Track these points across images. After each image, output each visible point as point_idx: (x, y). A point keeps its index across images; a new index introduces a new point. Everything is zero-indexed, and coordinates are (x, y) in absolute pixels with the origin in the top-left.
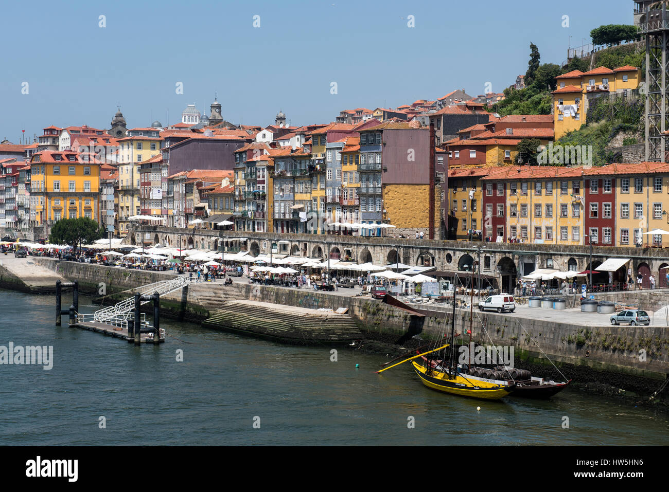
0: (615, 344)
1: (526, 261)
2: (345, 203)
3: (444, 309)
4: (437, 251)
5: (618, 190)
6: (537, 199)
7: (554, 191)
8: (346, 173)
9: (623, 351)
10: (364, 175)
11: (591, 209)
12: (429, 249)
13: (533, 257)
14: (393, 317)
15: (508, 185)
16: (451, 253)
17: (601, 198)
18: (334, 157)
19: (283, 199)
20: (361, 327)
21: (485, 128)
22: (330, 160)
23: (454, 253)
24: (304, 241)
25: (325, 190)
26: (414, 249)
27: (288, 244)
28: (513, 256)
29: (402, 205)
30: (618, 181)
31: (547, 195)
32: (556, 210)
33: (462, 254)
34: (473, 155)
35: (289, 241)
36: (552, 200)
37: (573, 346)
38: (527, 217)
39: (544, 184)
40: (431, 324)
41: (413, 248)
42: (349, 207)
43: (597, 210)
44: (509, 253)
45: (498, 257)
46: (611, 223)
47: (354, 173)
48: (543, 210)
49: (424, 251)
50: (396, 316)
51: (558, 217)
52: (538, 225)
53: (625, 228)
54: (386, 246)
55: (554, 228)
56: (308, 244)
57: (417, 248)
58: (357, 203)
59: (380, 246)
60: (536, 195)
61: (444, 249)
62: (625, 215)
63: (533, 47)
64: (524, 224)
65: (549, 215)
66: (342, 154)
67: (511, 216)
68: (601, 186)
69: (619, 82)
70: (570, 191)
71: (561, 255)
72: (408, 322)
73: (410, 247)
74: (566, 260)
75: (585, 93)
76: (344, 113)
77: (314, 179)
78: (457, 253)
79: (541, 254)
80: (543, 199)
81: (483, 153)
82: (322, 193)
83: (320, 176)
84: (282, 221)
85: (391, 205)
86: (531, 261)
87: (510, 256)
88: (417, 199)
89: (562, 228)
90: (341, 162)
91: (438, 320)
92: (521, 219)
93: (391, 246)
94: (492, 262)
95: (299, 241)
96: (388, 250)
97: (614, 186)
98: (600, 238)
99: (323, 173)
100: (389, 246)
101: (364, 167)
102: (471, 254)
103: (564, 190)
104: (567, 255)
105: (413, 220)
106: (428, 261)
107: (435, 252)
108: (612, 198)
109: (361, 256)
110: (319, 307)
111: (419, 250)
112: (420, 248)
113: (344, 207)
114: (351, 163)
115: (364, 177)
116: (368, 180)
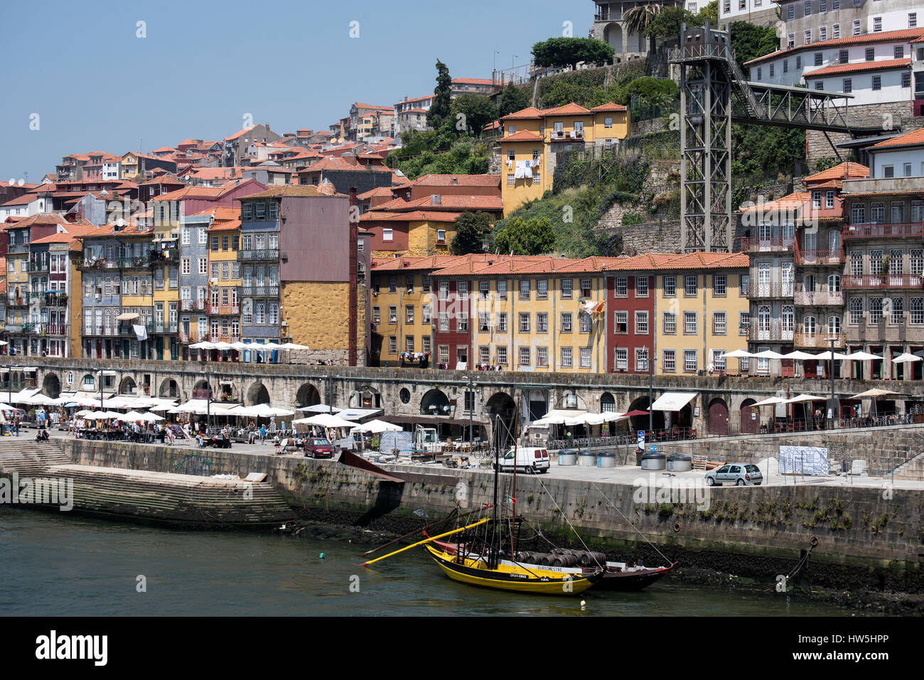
0: (720, 512)
1: (534, 398)
2: (214, 311)
3: (434, 470)
4: (384, 385)
5: (659, 292)
6: (522, 306)
7: (550, 293)
8: (215, 264)
9: (732, 522)
10: (247, 268)
11: (617, 320)
12: (370, 381)
13: (545, 392)
14: (348, 484)
15: (476, 284)
16: (409, 387)
17: (631, 305)
18: (194, 238)
19: (100, 304)
20: (291, 501)
21: (392, 194)
22: (187, 243)
23: (414, 388)
24: (145, 371)
25: (179, 290)
26: (345, 383)
27: (115, 377)
28: (512, 392)
29: (310, 314)
30: (659, 279)
31: (538, 298)
32: (554, 322)
33: (428, 389)
34: (388, 237)
35: (117, 371)
36: (545, 307)
37: (654, 518)
38: (506, 332)
39: (533, 282)
40: (414, 494)
41: (342, 380)
42: (222, 317)
43: (627, 323)
44: (506, 386)
45: (488, 393)
46: (649, 341)
47: (230, 265)
48: (533, 321)
49: (363, 384)
50: (354, 484)
51: (558, 332)
52: (525, 344)
53: (669, 348)
54: (295, 378)
55: (550, 349)
56: (152, 376)
57: (351, 380)
58: (235, 311)
59: (284, 377)
60: (520, 299)
61: (397, 382)
62: (670, 329)
63: (441, 67)
64: (501, 344)
65: (542, 329)
66: (209, 233)
67: (480, 331)
68: (631, 287)
69: (599, 127)
70: (576, 293)
71: (590, 389)
72: (375, 491)
73: (338, 380)
74: (598, 395)
75: (548, 144)
76: (71, 159)
77: (159, 272)
78: (419, 387)
79: (558, 388)
80: (533, 306)
81: (404, 234)
82: (173, 296)
83: (170, 269)
84: (98, 339)
85: (294, 313)
86: (542, 399)
87: (508, 391)
88: (332, 304)
89: (563, 349)
90: (208, 247)
91: (427, 486)
92: (496, 336)
93: (304, 378)
94: (477, 400)
95: (135, 372)
96: (298, 384)
97: (652, 286)
98: (631, 364)
99: (174, 262)
100: (299, 378)
101: (248, 255)
102: (442, 389)
103: (566, 291)
104: (600, 388)
105: (326, 337)
106: (370, 400)
107: (381, 387)
108: (650, 304)
109: (249, 394)
110: (212, 473)
111: (353, 383)
112: (356, 381)
113: (212, 318)
114: (225, 249)
115: (249, 270)
116: (254, 275)
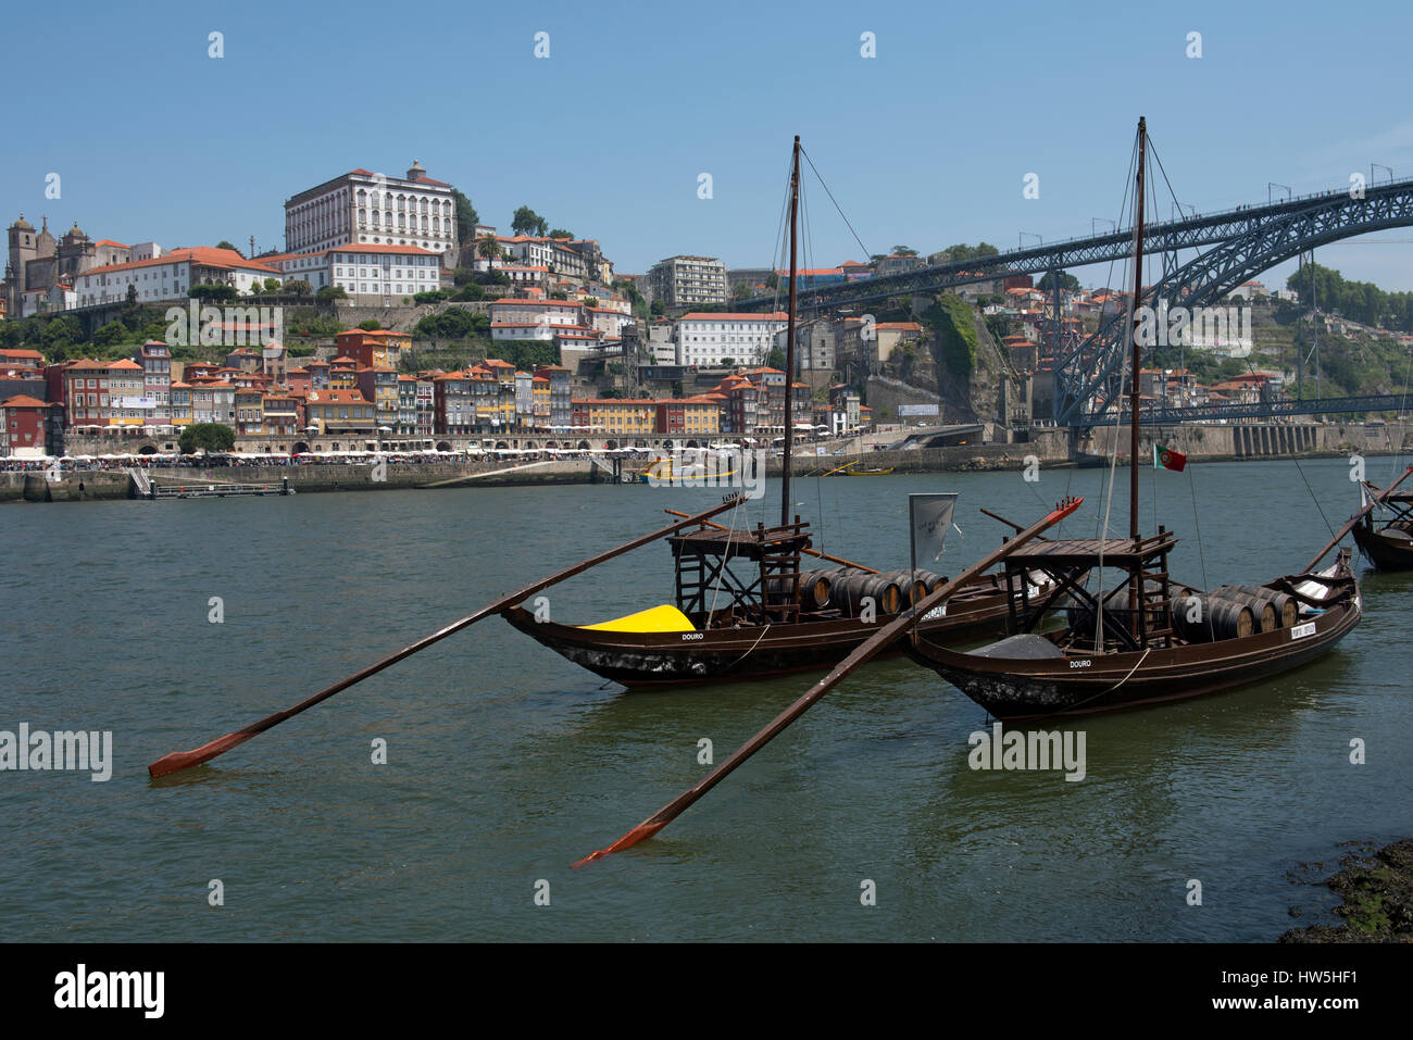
2: (536, 414)
8: (537, 395)
15: (592, 406)
17: (677, 414)
18: (524, 384)
22: (520, 386)
25: (516, 405)
27: (493, 441)
31: (618, 412)
38: (606, 424)
42: (542, 416)
43: (675, 420)
46: (683, 425)
47: (545, 395)
48: (616, 420)
58: (548, 414)
65: (620, 423)
77: (502, 398)
82: (511, 407)
83: (510, 396)
90: (533, 388)
97: (684, 408)
99: (514, 394)
101: (554, 392)
108: (683, 414)
113: (535, 417)
114: (542, 389)
115: (554, 398)
116: (558, 400)
